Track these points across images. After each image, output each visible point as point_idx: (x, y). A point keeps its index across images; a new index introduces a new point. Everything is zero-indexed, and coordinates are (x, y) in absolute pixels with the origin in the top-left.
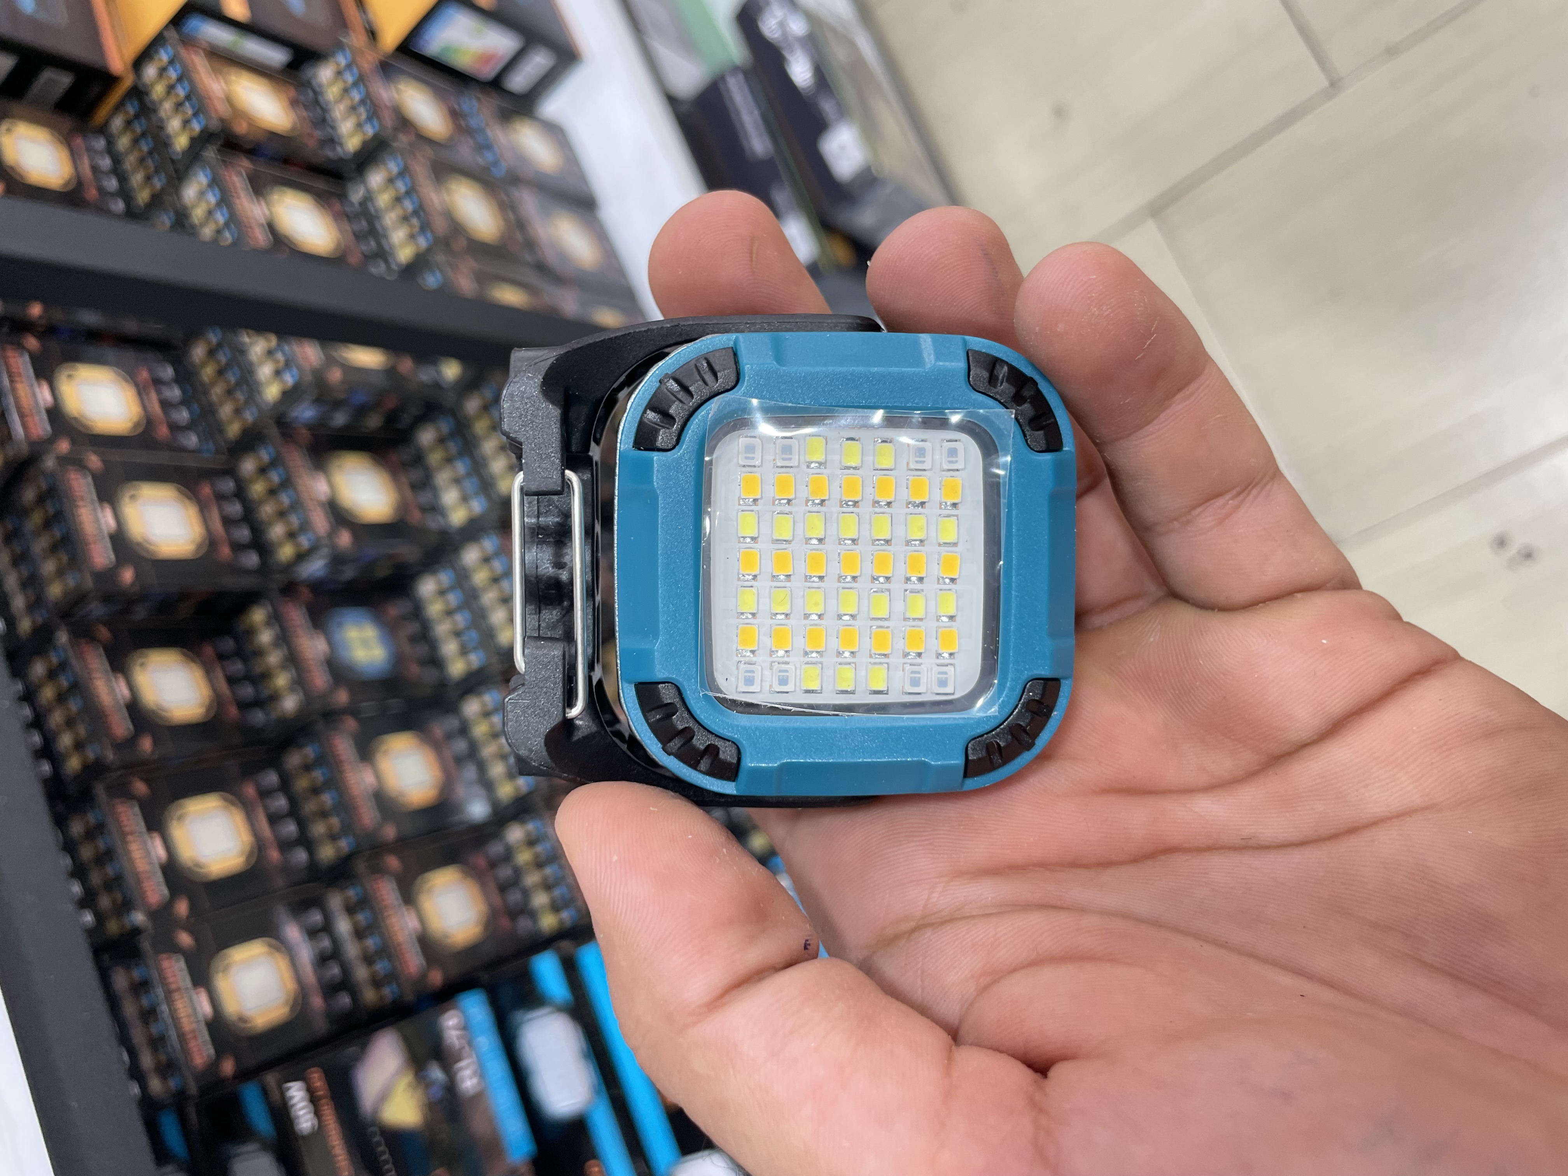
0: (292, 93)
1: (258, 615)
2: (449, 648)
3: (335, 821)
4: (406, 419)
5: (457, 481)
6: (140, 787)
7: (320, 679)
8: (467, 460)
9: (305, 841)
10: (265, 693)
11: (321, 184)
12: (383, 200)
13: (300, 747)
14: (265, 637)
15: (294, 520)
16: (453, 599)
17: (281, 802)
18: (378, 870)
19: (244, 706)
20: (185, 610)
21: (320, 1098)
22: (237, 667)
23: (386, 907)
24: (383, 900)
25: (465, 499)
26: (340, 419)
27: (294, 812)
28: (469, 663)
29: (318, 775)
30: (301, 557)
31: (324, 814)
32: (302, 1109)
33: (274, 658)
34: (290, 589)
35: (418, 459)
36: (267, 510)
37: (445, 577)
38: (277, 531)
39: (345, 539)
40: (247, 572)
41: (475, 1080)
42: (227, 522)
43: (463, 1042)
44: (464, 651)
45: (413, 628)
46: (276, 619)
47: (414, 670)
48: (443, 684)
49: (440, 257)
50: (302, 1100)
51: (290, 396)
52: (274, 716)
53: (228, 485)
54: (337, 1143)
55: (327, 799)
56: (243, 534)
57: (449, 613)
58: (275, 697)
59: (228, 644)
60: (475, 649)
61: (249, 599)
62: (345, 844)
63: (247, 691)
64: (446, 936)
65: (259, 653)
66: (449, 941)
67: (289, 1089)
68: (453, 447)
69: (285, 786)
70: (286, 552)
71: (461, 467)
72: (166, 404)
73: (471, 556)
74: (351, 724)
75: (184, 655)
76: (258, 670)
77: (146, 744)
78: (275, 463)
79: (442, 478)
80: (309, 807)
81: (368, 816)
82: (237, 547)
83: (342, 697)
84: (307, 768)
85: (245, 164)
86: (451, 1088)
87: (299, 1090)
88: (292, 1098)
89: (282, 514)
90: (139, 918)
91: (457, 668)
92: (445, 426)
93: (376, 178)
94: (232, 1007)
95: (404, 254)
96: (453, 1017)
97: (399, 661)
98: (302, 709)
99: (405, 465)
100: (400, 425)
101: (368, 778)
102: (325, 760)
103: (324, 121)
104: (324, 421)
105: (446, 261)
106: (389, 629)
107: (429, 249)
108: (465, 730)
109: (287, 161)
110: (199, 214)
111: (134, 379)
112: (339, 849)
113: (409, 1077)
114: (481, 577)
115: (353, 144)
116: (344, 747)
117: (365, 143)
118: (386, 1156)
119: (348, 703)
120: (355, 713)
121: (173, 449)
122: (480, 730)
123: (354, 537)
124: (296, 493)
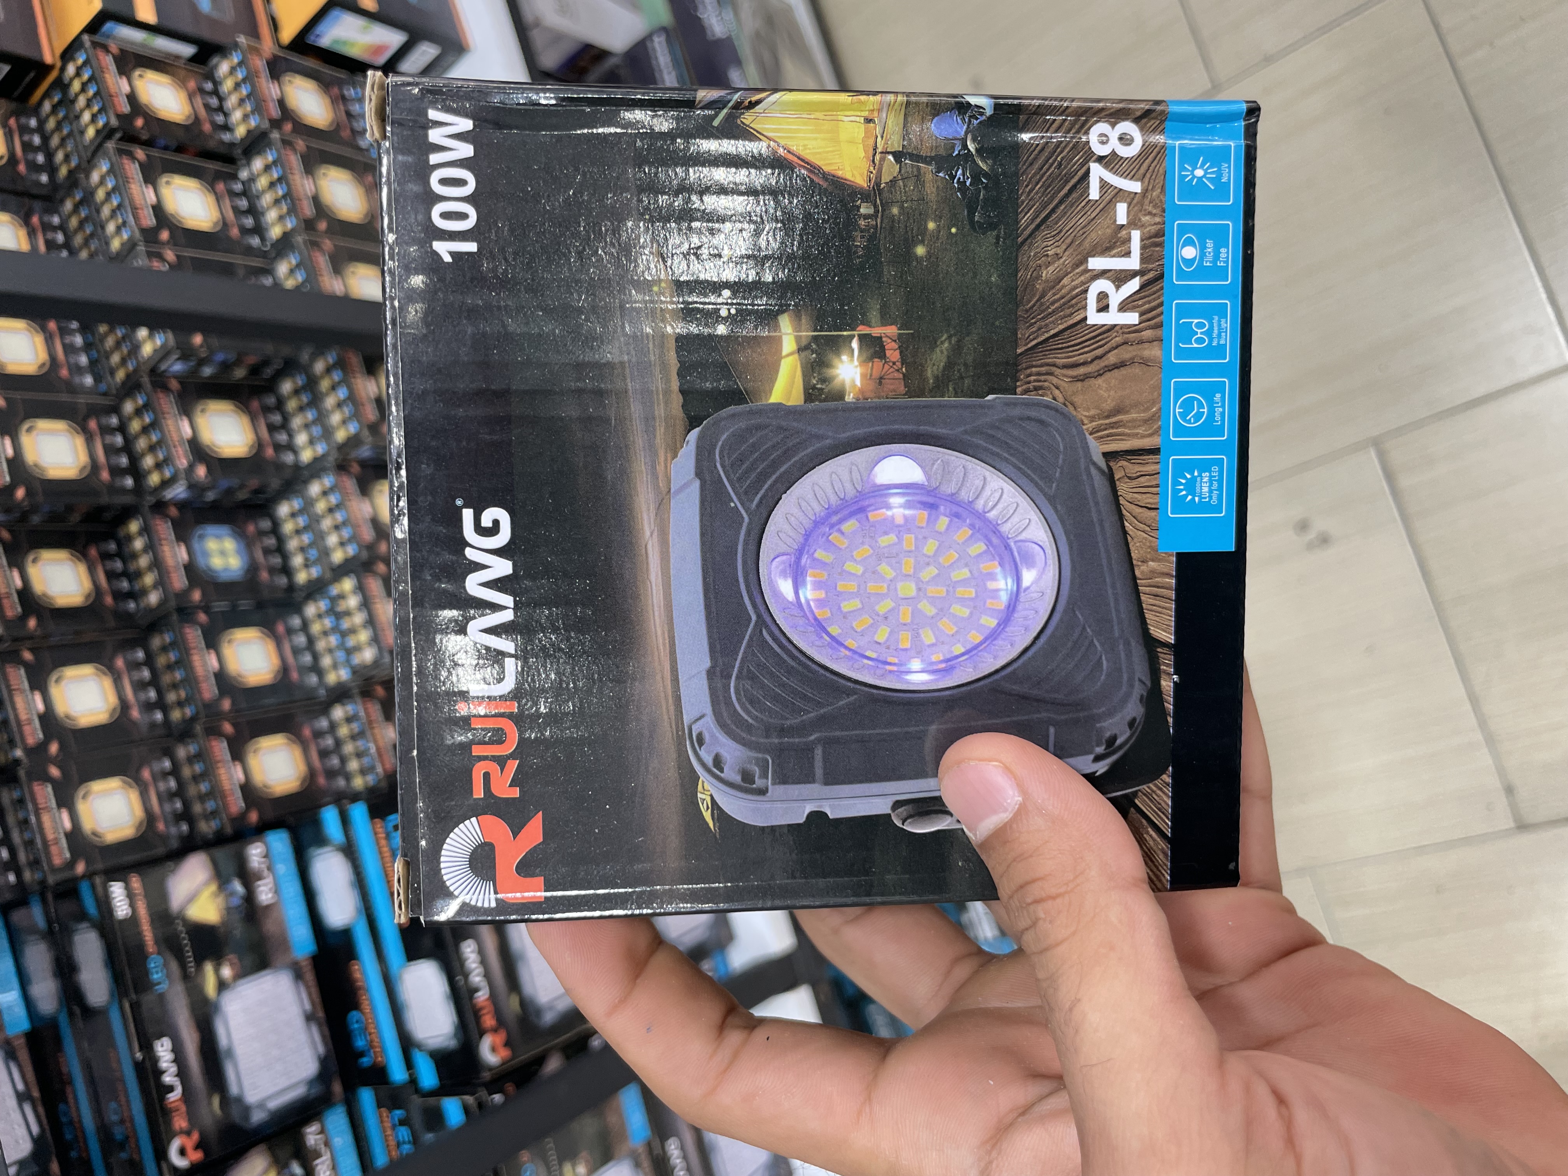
0: (192, 84)
1: (134, 526)
2: (297, 560)
3: (182, 692)
4: (269, 372)
5: (307, 426)
6: (28, 656)
7: (179, 581)
8: (315, 410)
9: (161, 704)
10: (137, 587)
11: (212, 166)
12: (262, 183)
13: (161, 632)
14: (138, 544)
15: (161, 454)
16: (301, 521)
17: (146, 674)
18: (213, 731)
19: (119, 596)
20: (75, 518)
21: (135, 895)
22: (118, 565)
23: (216, 761)
24: (214, 755)
25: (312, 442)
26: (207, 371)
27: (154, 682)
28: (310, 574)
29: (172, 656)
30: (166, 484)
31: (175, 686)
32: (120, 901)
33: (144, 561)
34: (160, 507)
35: (280, 405)
36: (142, 444)
37: (296, 504)
38: (148, 461)
39: (201, 471)
40: (124, 491)
41: (270, 895)
42: (110, 450)
43: (263, 866)
44: (307, 565)
45: (271, 542)
46: (146, 530)
47: (264, 576)
48: (291, 587)
49: (299, 239)
50: (121, 895)
51: (163, 354)
52: (142, 605)
53: (113, 421)
54: (146, 926)
55: (178, 675)
56: (123, 461)
57: (298, 532)
58: (144, 592)
59: (112, 546)
60: (316, 563)
61: (126, 513)
62: (188, 712)
63: (125, 585)
64: (266, 785)
65: (134, 556)
66: (269, 789)
67: (111, 886)
68: (305, 399)
69: (149, 661)
70: (154, 479)
71: (310, 415)
72: (69, 349)
73: (315, 489)
74: (202, 617)
75: (73, 555)
76: (132, 567)
77: (32, 623)
78: (146, 406)
79: (297, 422)
80: (166, 679)
81: (209, 690)
82: (116, 472)
83: (196, 596)
84: (164, 649)
85: (140, 154)
86: (250, 898)
87: (119, 887)
88: (112, 892)
89: (152, 448)
90: (19, 753)
91: (302, 577)
92: (300, 381)
93: (258, 164)
94: (87, 825)
95: (275, 232)
96: (257, 848)
97: (252, 569)
98: (162, 603)
99: (266, 410)
100: (265, 377)
101: (213, 661)
102: (179, 645)
103: (220, 109)
104: (194, 372)
105: (305, 242)
106: (247, 542)
107: (293, 230)
108: (305, 626)
109: (180, 149)
110: (100, 194)
111: (44, 329)
112: (184, 714)
113: (213, 887)
114: (321, 506)
115: (241, 131)
116: (194, 635)
117: (249, 132)
118: (185, 942)
119: (201, 601)
120: (207, 609)
121: (71, 388)
122: (316, 628)
123: (210, 470)
124: (162, 431)
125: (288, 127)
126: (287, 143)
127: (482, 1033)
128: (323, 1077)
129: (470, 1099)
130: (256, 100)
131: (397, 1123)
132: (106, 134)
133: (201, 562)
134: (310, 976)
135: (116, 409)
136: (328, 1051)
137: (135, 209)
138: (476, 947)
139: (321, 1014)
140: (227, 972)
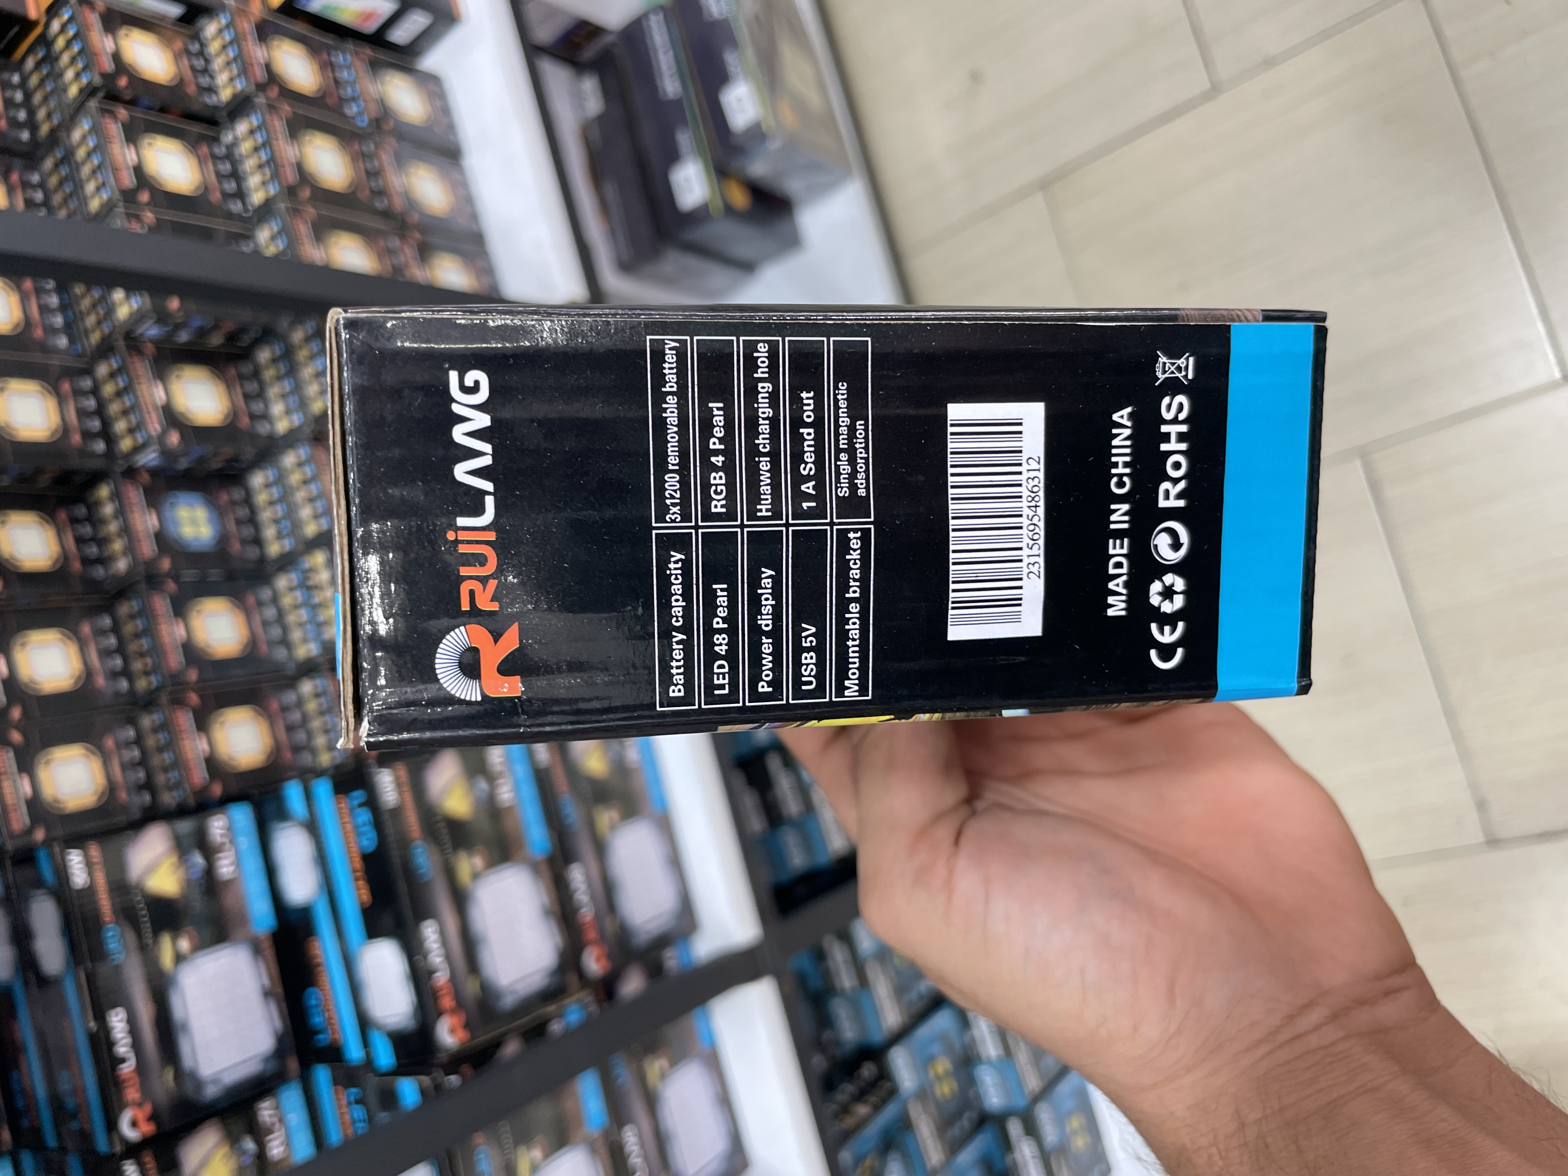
0: (179, 44)
1: (104, 491)
2: (269, 532)
3: (149, 660)
4: (246, 340)
5: (284, 396)
7: (148, 548)
8: (292, 380)
9: (126, 673)
10: (106, 554)
11: (196, 128)
12: (246, 147)
13: (128, 600)
14: (108, 509)
15: (133, 419)
16: (275, 492)
17: (112, 641)
18: (178, 701)
19: (87, 562)
20: (44, 481)
21: (94, 864)
22: (86, 530)
23: (180, 731)
24: (178, 726)
25: (288, 412)
26: (183, 337)
27: (121, 650)
28: (282, 546)
29: (140, 623)
30: (138, 449)
31: (142, 655)
32: (78, 869)
33: (113, 527)
34: (131, 473)
35: (256, 374)
36: (114, 408)
37: (270, 474)
38: (120, 426)
39: (174, 438)
40: (95, 455)
41: (231, 869)
42: (82, 413)
43: (225, 839)
44: (280, 536)
45: (243, 512)
46: (116, 496)
47: (236, 547)
48: (262, 560)
49: (282, 206)
50: (79, 863)
51: (138, 317)
52: (110, 571)
53: (87, 383)
54: (104, 896)
55: (145, 643)
56: (95, 424)
57: (272, 503)
58: (112, 558)
59: (81, 511)
60: (288, 535)
61: (95, 478)
62: (154, 680)
63: (93, 550)
64: (231, 759)
65: (103, 522)
66: (234, 763)
67: (69, 853)
68: (282, 368)
69: (116, 629)
70: (126, 444)
71: (287, 385)
72: (44, 309)
73: (289, 459)
74: (171, 586)
75: (41, 517)
76: (101, 534)
78: (121, 370)
79: (273, 391)
80: (132, 647)
81: (175, 660)
82: (87, 435)
83: (166, 564)
84: (132, 617)
85: (123, 113)
86: (210, 872)
87: (77, 855)
88: (70, 860)
89: (125, 413)
91: (274, 549)
92: (278, 350)
93: (242, 127)
94: (49, 792)
95: (257, 198)
96: (219, 819)
97: (223, 540)
98: (131, 571)
99: (242, 378)
100: (240, 344)
101: (180, 631)
102: (146, 613)
103: (206, 71)
104: (169, 338)
105: (287, 209)
106: (219, 512)
107: (275, 196)
108: (275, 600)
109: (163, 110)
110: (81, 153)
111: (19, 288)
112: (150, 683)
113: (174, 859)
114: (295, 478)
115: (225, 95)
116: (161, 604)
117: (235, 96)
118: (144, 912)
119: (170, 569)
120: (176, 578)
121: (44, 348)
122: (287, 601)
123: (183, 436)
124: (136, 397)
125: (274, 92)
126: (272, 107)
127: (440, 1014)
128: (279, 1053)
129: (426, 1080)
130: (242, 62)
131: (353, 1101)
132: (89, 92)
133: (171, 529)
134: (269, 951)
135: (88, 371)
136: (285, 1026)
137: (115, 170)
138: (438, 927)
139: (279, 990)
140: (184, 944)
